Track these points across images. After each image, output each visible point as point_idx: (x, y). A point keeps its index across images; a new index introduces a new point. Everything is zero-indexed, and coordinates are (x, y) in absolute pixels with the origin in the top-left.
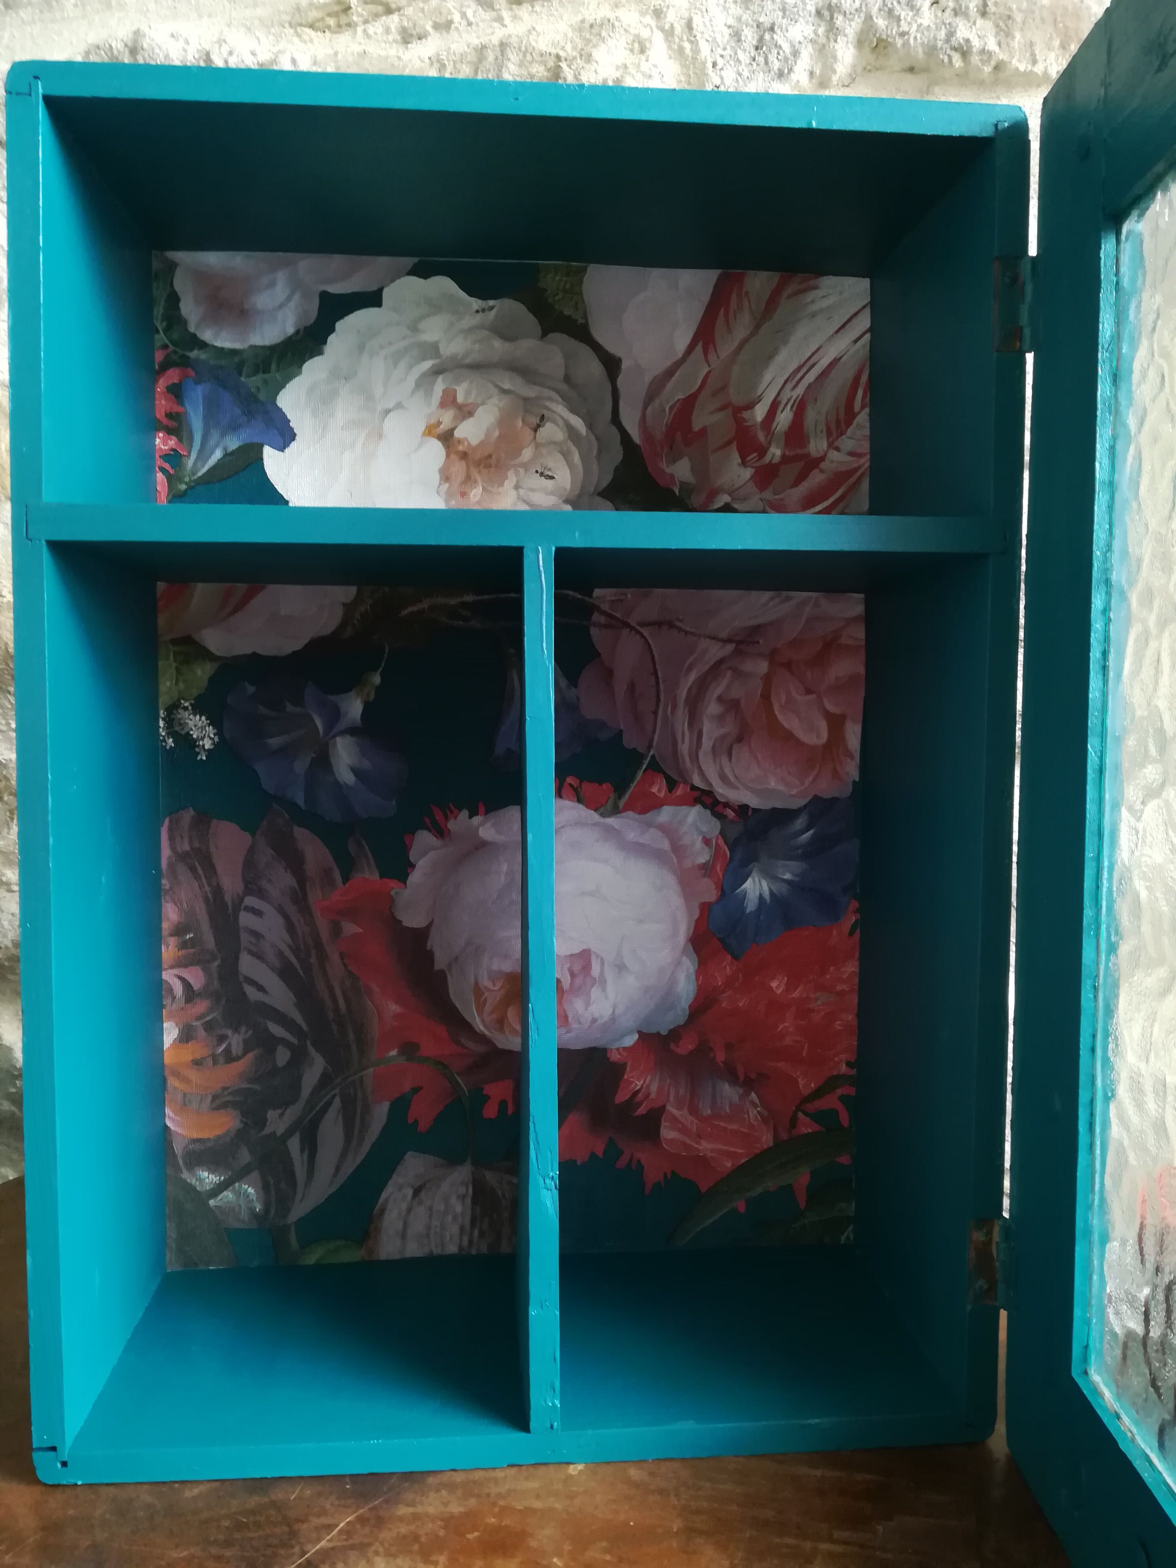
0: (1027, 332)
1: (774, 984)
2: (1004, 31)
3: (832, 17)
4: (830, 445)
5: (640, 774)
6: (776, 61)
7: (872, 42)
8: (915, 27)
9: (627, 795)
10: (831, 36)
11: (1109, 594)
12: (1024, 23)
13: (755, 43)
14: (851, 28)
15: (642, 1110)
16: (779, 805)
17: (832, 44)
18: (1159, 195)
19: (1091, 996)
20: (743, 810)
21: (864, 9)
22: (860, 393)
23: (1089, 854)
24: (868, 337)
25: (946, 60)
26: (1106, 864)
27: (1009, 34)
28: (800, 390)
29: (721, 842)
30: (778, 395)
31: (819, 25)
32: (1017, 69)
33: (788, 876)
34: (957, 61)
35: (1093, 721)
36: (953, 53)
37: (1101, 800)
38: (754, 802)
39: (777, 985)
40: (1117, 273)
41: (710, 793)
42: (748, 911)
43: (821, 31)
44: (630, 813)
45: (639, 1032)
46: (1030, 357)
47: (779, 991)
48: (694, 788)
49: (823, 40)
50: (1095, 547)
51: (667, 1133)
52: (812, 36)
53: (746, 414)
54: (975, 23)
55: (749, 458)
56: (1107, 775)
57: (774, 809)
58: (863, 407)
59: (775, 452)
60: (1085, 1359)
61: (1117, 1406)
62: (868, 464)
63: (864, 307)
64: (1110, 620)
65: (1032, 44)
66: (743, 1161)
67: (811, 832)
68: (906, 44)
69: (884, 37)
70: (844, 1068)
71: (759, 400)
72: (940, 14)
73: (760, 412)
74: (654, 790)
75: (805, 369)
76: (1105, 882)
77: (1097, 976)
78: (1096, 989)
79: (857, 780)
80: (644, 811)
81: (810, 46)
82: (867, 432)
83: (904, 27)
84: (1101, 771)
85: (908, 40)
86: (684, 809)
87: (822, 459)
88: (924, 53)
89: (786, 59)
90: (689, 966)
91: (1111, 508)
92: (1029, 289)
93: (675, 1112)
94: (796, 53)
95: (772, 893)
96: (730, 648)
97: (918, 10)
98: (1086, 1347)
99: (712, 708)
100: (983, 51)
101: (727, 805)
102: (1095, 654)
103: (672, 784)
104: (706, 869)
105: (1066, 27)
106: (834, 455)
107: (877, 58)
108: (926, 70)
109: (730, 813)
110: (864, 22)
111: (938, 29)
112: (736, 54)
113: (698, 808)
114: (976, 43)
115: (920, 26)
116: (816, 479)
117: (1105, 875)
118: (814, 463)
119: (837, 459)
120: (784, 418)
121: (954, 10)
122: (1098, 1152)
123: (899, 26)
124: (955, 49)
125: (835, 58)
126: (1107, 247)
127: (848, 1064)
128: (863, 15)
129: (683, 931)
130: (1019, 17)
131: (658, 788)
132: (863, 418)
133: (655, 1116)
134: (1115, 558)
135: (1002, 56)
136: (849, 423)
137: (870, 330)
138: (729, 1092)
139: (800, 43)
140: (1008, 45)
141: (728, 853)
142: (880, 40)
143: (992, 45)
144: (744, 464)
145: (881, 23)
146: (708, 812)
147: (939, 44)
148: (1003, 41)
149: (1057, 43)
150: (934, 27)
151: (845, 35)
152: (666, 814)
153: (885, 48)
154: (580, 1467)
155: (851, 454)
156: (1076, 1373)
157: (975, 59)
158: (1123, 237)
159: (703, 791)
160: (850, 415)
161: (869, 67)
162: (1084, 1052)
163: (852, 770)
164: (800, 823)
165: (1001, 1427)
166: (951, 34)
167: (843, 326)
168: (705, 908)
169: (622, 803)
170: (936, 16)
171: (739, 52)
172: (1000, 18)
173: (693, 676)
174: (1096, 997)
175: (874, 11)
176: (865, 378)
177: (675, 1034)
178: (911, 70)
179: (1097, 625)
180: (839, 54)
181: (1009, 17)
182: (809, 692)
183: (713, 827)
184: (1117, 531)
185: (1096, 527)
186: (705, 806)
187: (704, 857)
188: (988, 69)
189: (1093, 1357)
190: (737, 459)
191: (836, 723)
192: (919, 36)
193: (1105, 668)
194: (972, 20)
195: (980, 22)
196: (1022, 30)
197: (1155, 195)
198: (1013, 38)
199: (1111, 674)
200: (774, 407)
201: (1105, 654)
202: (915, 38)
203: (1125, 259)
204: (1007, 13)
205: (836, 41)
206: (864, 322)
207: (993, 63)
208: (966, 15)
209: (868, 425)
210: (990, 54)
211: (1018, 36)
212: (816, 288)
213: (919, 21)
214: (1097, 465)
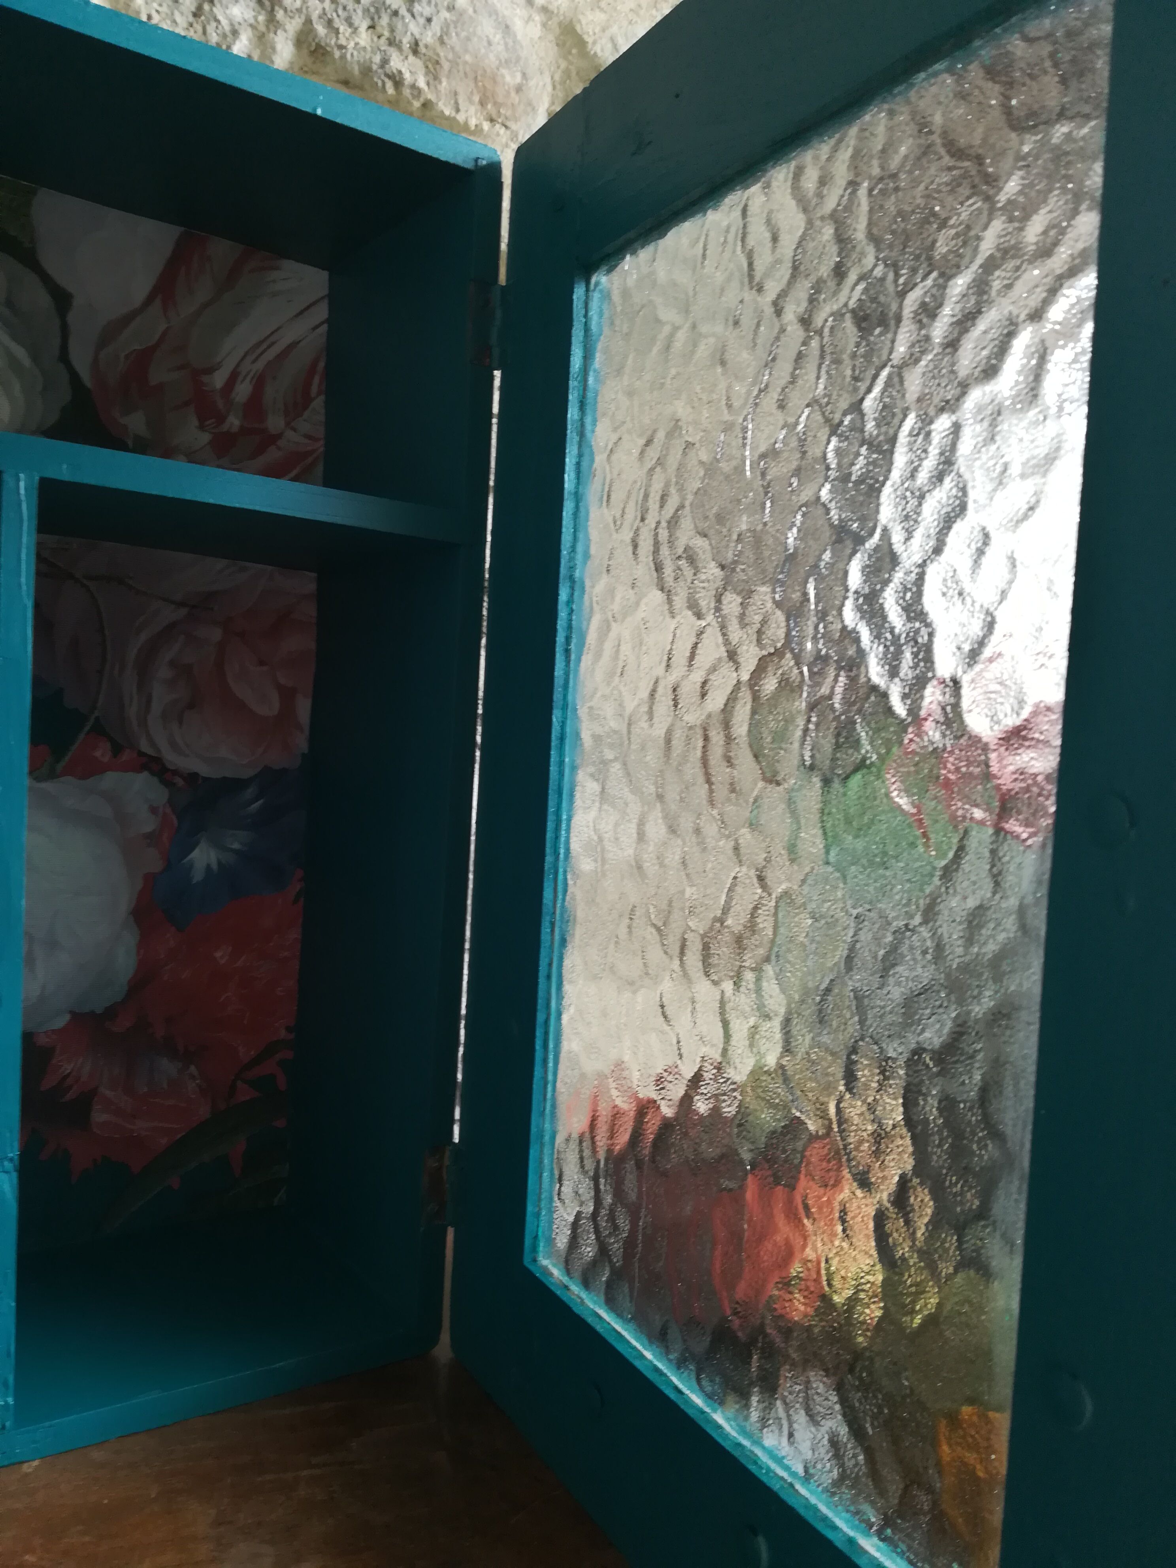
0: (496, 352)
1: (218, 954)
2: (433, 76)
3: (273, 10)
4: (288, 424)
5: (82, 736)
6: (214, 34)
7: (310, 45)
8: (352, 44)
9: (67, 758)
10: (272, 28)
11: (572, 588)
12: (450, 71)
13: (193, 9)
14: (293, 26)
15: (70, 1096)
16: (229, 774)
17: (272, 35)
18: (628, 257)
19: (549, 930)
20: (192, 778)
21: (304, 10)
22: (316, 380)
23: (551, 809)
24: (325, 327)
25: (380, 84)
26: (564, 817)
27: (436, 78)
28: (260, 365)
29: (168, 810)
30: (238, 365)
31: (259, 13)
32: (442, 112)
33: (236, 846)
34: (390, 89)
35: (557, 696)
36: (386, 80)
37: (561, 763)
38: (204, 770)
39: (221, 955)
40: (586, 316)
41: (158, 760)
42: (194, 881)
43: (261, 18)
44: (70, 778)
45: (71, 1012)
46: (497, 374)
47: (223, 962)
48: (141, 754)
49: (262, 28)
50: (562, 547)
51: (99, 1117)
52: (252, 21)
53: (205, 379)
54: (406, 58)
55: (208, 423)
56: (568, 741)
57: (225, 778)
58: (319, 393)
59: (234, 422)
60: (534, 1249)
61: (565, 1280)
62: (322, 449)
63: (322, 298)
64: (572, 611)
65: (456, 94)
66: (179, 1136)
67: (261, 802)
68: (343, 57)
69: (323, 44)
70: (283, 1033)
71: (218, 366)
72: (375, 39)
73: (219, 380)
74: (98, 754)
75: (264, 346)
76: (563, 832)
77: (554, 913)
78: (553, 924)
79: (306, 751)
80: (85, 776)
81: (249, 30)
82: (322, 418)
83: (343, 41)
84: (562, 739)
85: (345, 54)
86: (130, 775)
87: (279, 436)
88: (361, 73)
89: (225, 36)
90: (130, 939)
91: (576, 514)
92: (499, 314)
93: (108, 1093)
94: (235, 33)
95: (219, 863)
96: (184, 611)
97: (356, 29)
98: (536, 1237)
99: (164, 672)
100: (413, 86)
101: (175, 772)
102: (560, 638)
103: (117, 750)
104: (151, 838)
105: (484, 86)
106: (290, 434)
107: (314, 63)
108: (360, 88)
109: (180, 782)
110: (304, 24)
111: (373, 52)
112: (173, 14)
113: (145, 774)
114: (407, 75)
115: (357, 44)
116: (272, 455)
117: (564, 826)
118: (273, 439)
119: (293, 440)
120: (243, 391)
121: (388, 39)
122: (551, 1065)
123: (337, 38)
124: (388, 76)
125: (274, 49)
126: (579, 292)
127: (289, 1029)
128: (303, 17)
129: (125, 903)
130: (446, 66)
131: (102, 752)
132: (318, 403)
133: (86, 1100)
134: (579, 557)
135: (431, 96)
136: (305, 407)
137: (327, 321)
138: (168, 1067)
139: (240, 24)
140: (436, 87)
141: (175, 821)
142: (319, 46)
143: (422, 83)
144: (202, 427)
145: (321, 29)
146: (155, 780)
147: (375, 67)
148: (431, 82)
149: (476, 98)
150: (369, 49)
151: (285, 31)
152: (110, 780)
153: (323, 54)
154: (36, 1463)
155: (309, 437)
156: (527, 1261)
157: (407, 92)
158: (592, 286)
159: (150, 757)
160: (307, 400)
161: (305, 69)
162: (542, 980)
163: (301, 742)
164: (250, 792)
165: (445, 1337)
166: (385, 62)
167: (301, 313)
168: (150, 879)
169: (60, 767)
170: (372, 40)
171: (176, 13)
172: (430, 60)
173: (144, 637)
174: (553, 931)
175: (315, 17)
176: (322, 365)
177: (111, 1012)
178: (346, 83)
179: (563, 614)
180: (279, 47)
181: (437, 63)
182: (262, 663)
183: (159, 794)
184: (581, 536)
185: (564, 530)
186: (153, 773)
187: (149, 825)
188: (417, 104)
189: (542, 1244)
190: (194, 422)
191: (288, 695)
192: (355, 53)
193: (567, 652)
194: (405, 54)
195: (411, 58)
196: (448, 77)
197: (623, 258)
198: (440, 82)
199: (573, 657)
200: (234, 377)
201: (568, 639)
202: (352, 55)
203: (594, 305)
204: (436, 57)
205: (275, 33)
206: (322, 312)
207: (422, 100)
208: (399, 47)
209: (323, 411)
210: (420, 91)
211: (444, 83)
212: (277, 268)
213: (357, 40)
214: (566, 476)
